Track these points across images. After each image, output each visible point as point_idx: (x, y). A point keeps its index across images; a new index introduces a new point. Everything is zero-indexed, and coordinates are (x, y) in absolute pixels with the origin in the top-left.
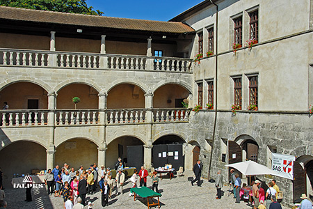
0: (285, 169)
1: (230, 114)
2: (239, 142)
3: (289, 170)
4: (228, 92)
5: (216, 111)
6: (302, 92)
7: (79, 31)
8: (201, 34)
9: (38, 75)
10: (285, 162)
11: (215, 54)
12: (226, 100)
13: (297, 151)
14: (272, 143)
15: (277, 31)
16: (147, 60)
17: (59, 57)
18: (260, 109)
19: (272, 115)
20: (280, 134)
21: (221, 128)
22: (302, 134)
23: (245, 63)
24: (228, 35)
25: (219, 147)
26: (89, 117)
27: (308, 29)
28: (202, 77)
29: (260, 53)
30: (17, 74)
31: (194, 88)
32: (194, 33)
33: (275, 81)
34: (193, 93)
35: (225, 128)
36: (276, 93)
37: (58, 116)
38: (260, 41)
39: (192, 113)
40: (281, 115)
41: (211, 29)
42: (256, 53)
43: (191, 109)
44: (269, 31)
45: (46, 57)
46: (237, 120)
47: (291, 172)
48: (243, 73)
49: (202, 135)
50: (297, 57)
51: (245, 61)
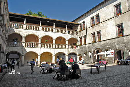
0: (111, 54)
1: (92, 44)
2: (95, 51)
3: (113, 54)
4: (91, 38)
5: (87, 44)
6: (114, 32)
7: (48, 21)
8: (81, 24)
9: (36, 33)
10: (111, 52)
11: (86, 28)
12: (90, 40)
13: (114, 49)
14: (106, 48)
15: (105, 19)
16: (66, 31)
17: (42, 28)
18: (102, 40)
19: (105, 41)
20: (109, 45)
21: (89, 49)
22: (115, 44)
23: (96, 29)
24: (90, 23)
25: (89, 54)
26: (50, 46)
27: (114, 16)
28: (82, 36)
29: (100, 25)
30: (30, 32)
31: (79, 39)
32: (78, 25)
33: (106, 32)
34: (79, 41)
35: (91, 48)
36: (107, 35)
37: (41, 45)
38: (100, 22)
39: (79, 47)
40: (109, 40)
41: (84, 23)
42: (99, 26)
43: (78, 46)
44: (103, 19)
45: (39, 28)
46: (94, 45)
47: (113, 55)
48: (95, 31)
49: (83, 52)
50: (112, 24)
51: (96, 28)
